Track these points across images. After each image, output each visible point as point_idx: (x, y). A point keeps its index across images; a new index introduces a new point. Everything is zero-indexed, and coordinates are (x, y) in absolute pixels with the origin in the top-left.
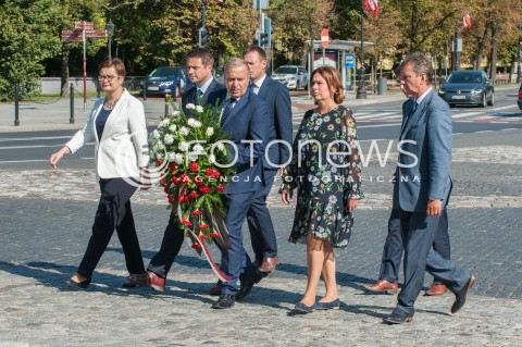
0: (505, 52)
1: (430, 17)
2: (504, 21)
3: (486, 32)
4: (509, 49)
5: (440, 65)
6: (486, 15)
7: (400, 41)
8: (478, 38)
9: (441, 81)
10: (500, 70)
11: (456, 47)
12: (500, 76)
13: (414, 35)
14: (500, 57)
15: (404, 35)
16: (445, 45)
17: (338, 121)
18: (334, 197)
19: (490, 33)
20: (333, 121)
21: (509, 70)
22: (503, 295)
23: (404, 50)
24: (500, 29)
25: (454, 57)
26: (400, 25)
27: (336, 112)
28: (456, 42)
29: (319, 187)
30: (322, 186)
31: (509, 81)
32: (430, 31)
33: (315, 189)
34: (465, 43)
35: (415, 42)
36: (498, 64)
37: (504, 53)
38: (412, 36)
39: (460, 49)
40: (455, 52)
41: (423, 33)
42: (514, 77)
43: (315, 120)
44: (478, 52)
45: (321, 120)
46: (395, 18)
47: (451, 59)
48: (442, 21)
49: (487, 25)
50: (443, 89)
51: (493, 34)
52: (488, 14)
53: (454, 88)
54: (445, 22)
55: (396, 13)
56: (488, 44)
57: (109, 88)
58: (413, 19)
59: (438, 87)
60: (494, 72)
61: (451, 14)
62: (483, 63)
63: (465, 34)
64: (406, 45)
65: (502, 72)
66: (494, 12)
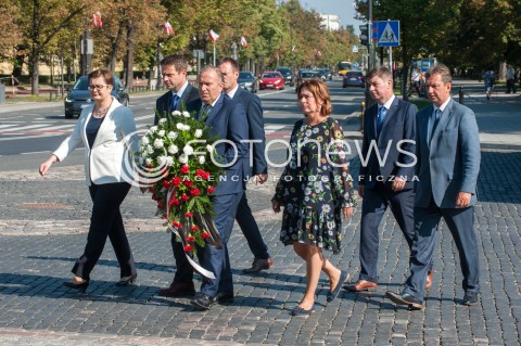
0: (143, 55)
1: (54, 14)
2: (141, 18)
3: (120, 32)
4: (147, 51)
5: (68, 69)
6: (120, 12)
7: (20, 41)
8: (112, 39)
9: (68, 88)
10: (138, 75)
11: (86, 49)
12: (138, 82)
13: (36, 34)
14: (138, 60)
15: (25, 35)
16: (73, 47)
17: (327, 133)
18: (328, 206)
19: (125, 33)
20: (321, 133)
21: (148, 75)
22: (126, 332)
23: (24, 52)
24: (136, 28)
25: (84, 59)
26: (20, 23)
27: (324, 124)
28: (85, 43)
29: (310, 196)
30: (314, 195)
31: (148, 88)
32: (56, 30)
33: (307, 199)
34: (96, 44)
35: (38, 43)
36: (135, 69)
37: (141, 56)
38: (34, 35)
39: (90, 51)
40: (85, 55)
41: (47, 32)
42: (154, 83)
43: (305, 131)
44: (112, 54)
45: (310, 131)
46: (13, 14)
47: (81, 62)
48: (69, 18)
49: (121, 24)
50: (70, 98)
51: (128, 33)
52: (122, 11)
53: (83, 95)
54: (72, 20)
55: (14, 8)
56: (122, 45)
57: (98, 97)
58: (35, 15)
59: (66, 94)
60: (130, 77)
61: (79, 11)
62: (119, 67)
63: (96, 33)
64: (27, 46)
65: (140, 77)
66: (128, 9)
